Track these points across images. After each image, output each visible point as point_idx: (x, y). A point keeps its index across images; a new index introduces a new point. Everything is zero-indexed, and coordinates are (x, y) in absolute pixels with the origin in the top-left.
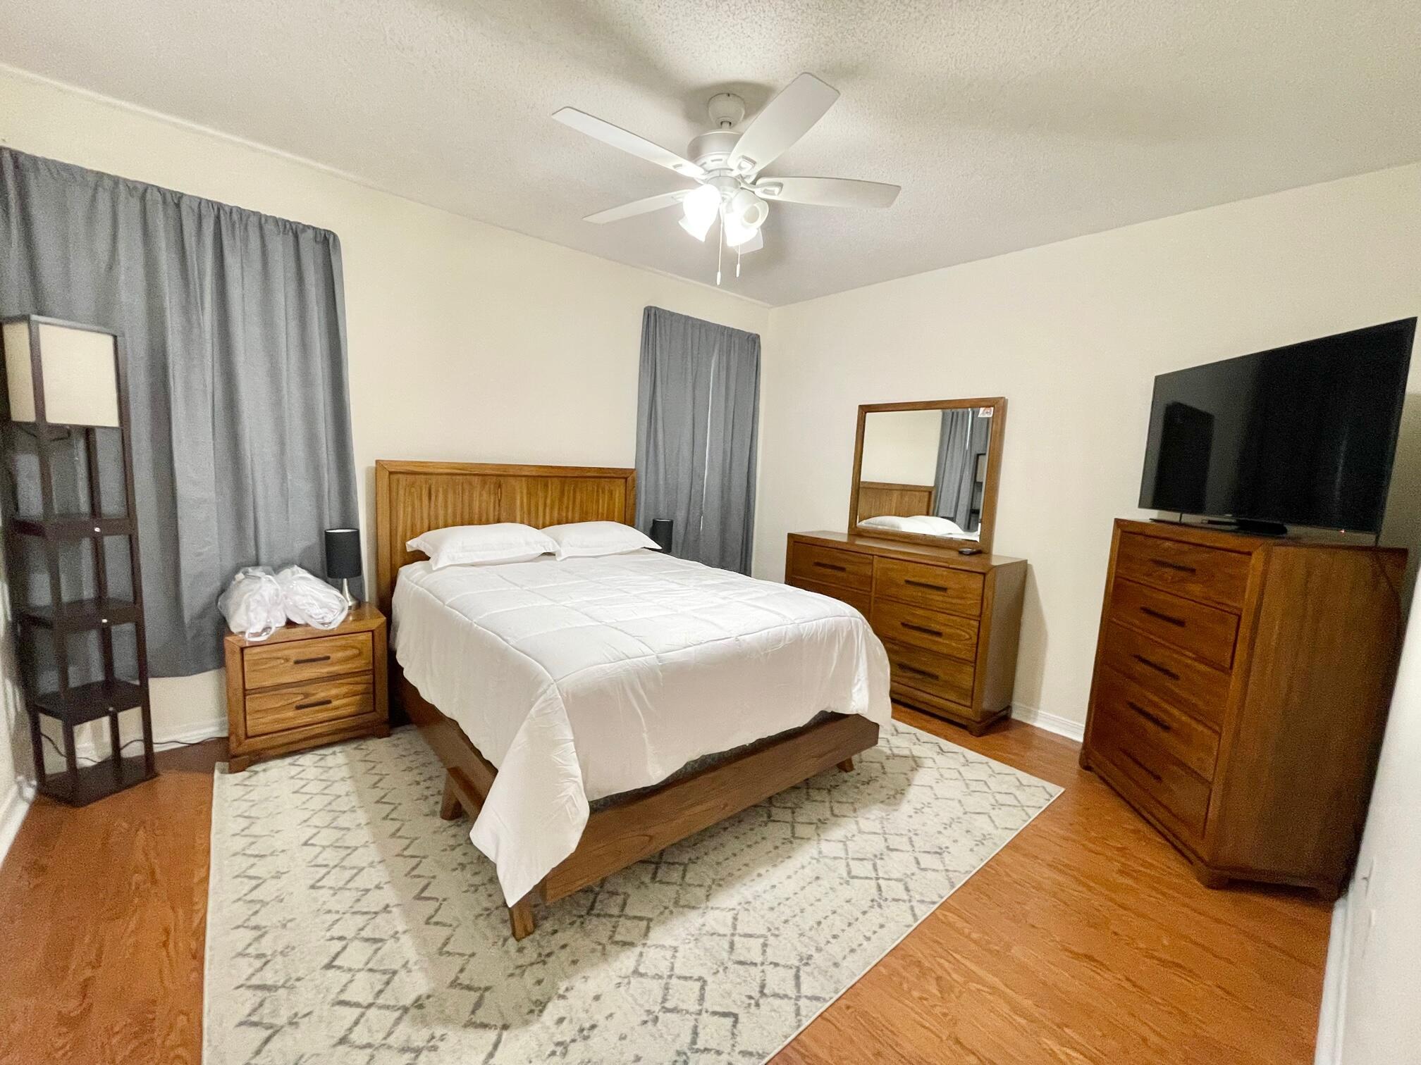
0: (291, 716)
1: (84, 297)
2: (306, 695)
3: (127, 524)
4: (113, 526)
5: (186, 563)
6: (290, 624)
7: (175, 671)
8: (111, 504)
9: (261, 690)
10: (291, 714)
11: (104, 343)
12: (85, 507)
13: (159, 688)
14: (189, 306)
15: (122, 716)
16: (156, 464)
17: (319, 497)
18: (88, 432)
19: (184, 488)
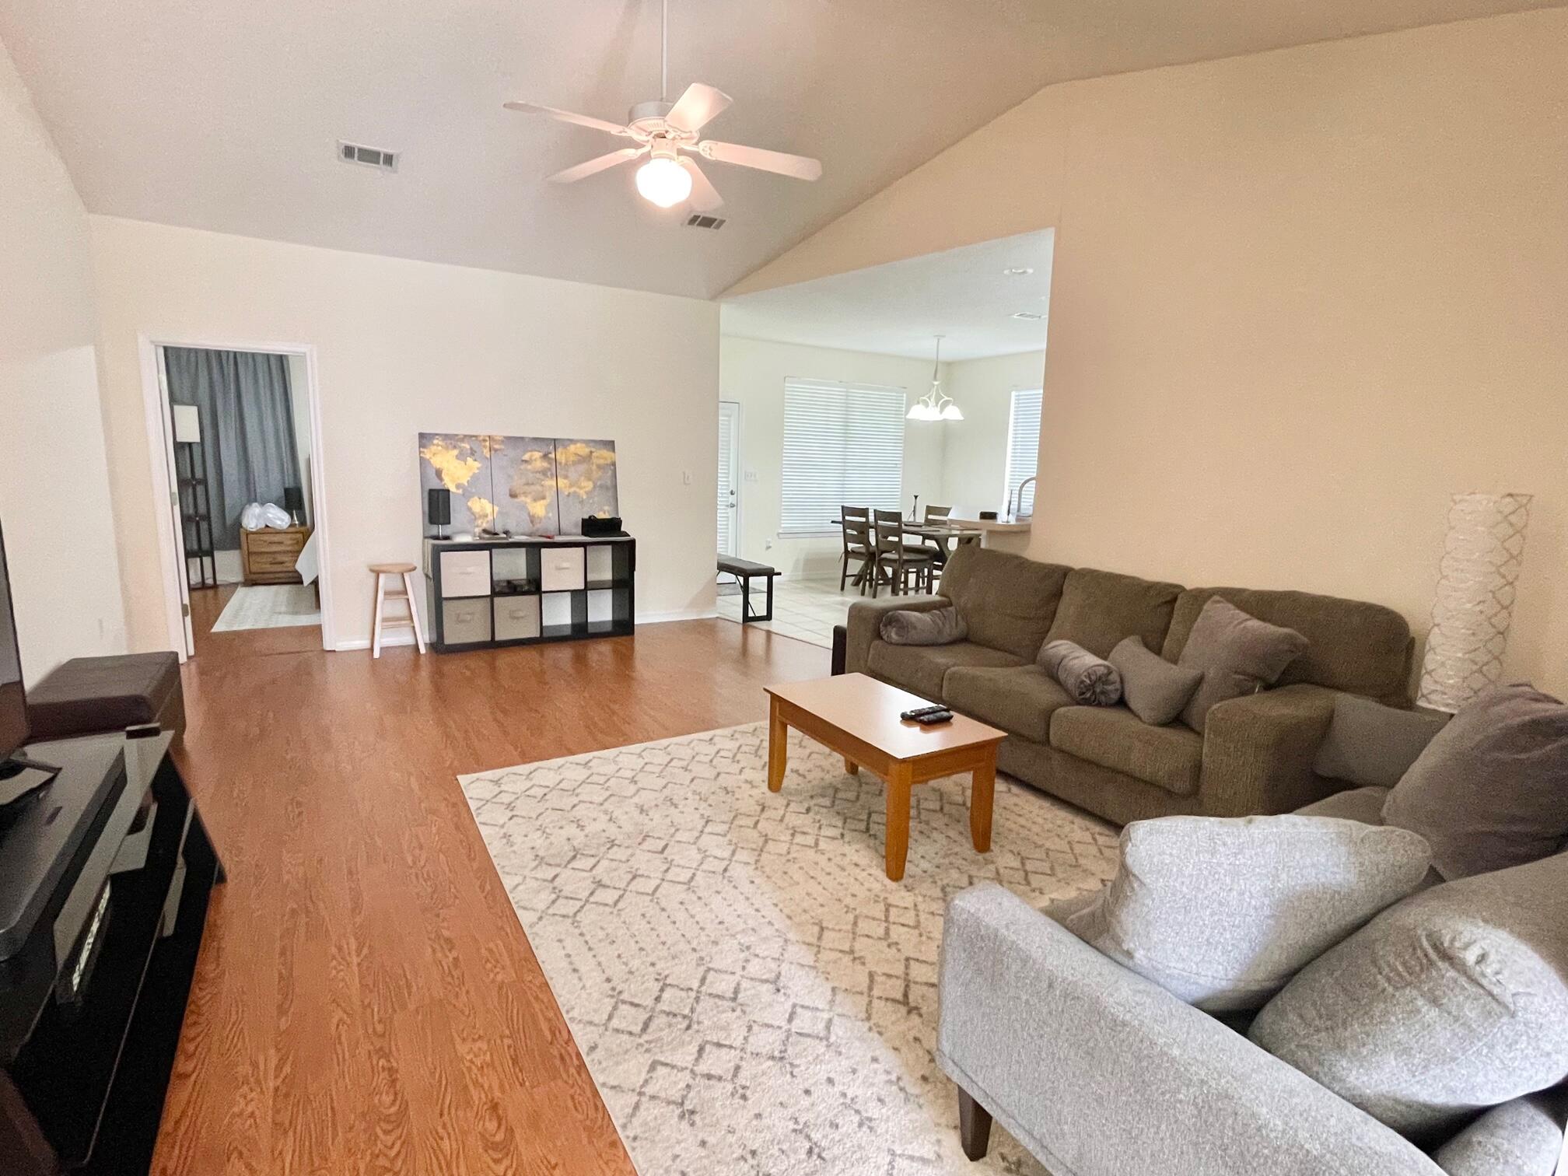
0: (268, 568)
1: (187, 394)
2: (274, 559)
3: (204, 482)
4: (199, 482)
5: (227, 501)
6: (267, 526)
7: (224, 548)
8: (199, 474)
9: (255, 553)
10: (268, 566)
11: (194, 410)
12: (189, 476)
13: (217, 554)
14: (225, 393)
15: (204, 558)
16: (214, 456)
17: (282, 472)
18: (190, 445)
19: (225, 469)
